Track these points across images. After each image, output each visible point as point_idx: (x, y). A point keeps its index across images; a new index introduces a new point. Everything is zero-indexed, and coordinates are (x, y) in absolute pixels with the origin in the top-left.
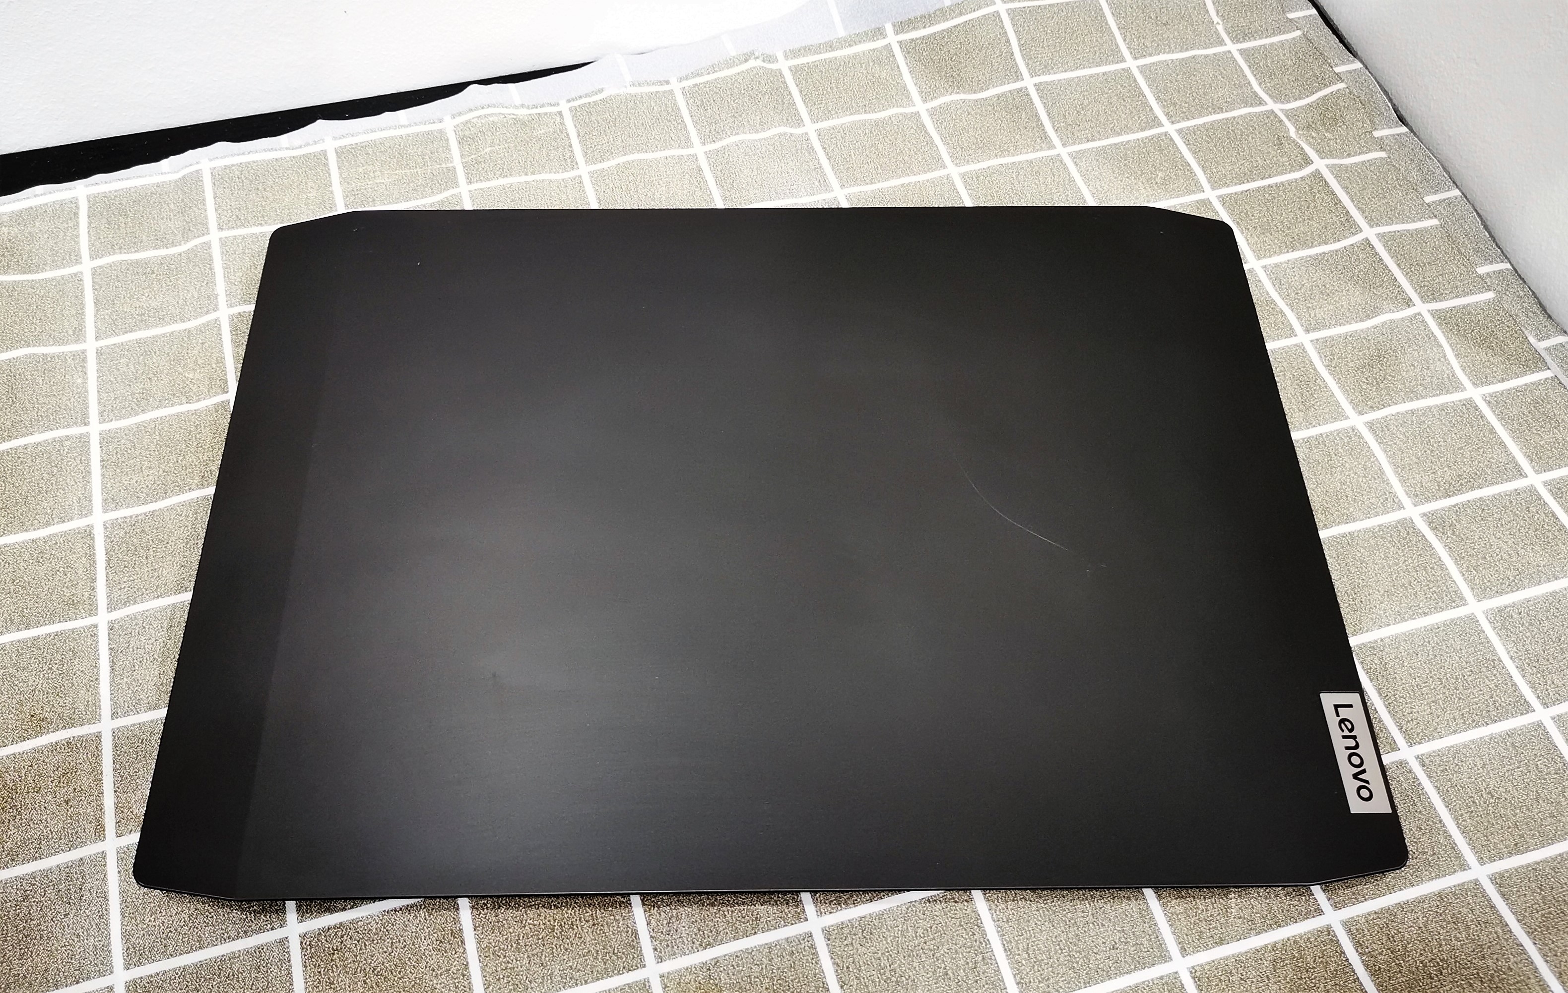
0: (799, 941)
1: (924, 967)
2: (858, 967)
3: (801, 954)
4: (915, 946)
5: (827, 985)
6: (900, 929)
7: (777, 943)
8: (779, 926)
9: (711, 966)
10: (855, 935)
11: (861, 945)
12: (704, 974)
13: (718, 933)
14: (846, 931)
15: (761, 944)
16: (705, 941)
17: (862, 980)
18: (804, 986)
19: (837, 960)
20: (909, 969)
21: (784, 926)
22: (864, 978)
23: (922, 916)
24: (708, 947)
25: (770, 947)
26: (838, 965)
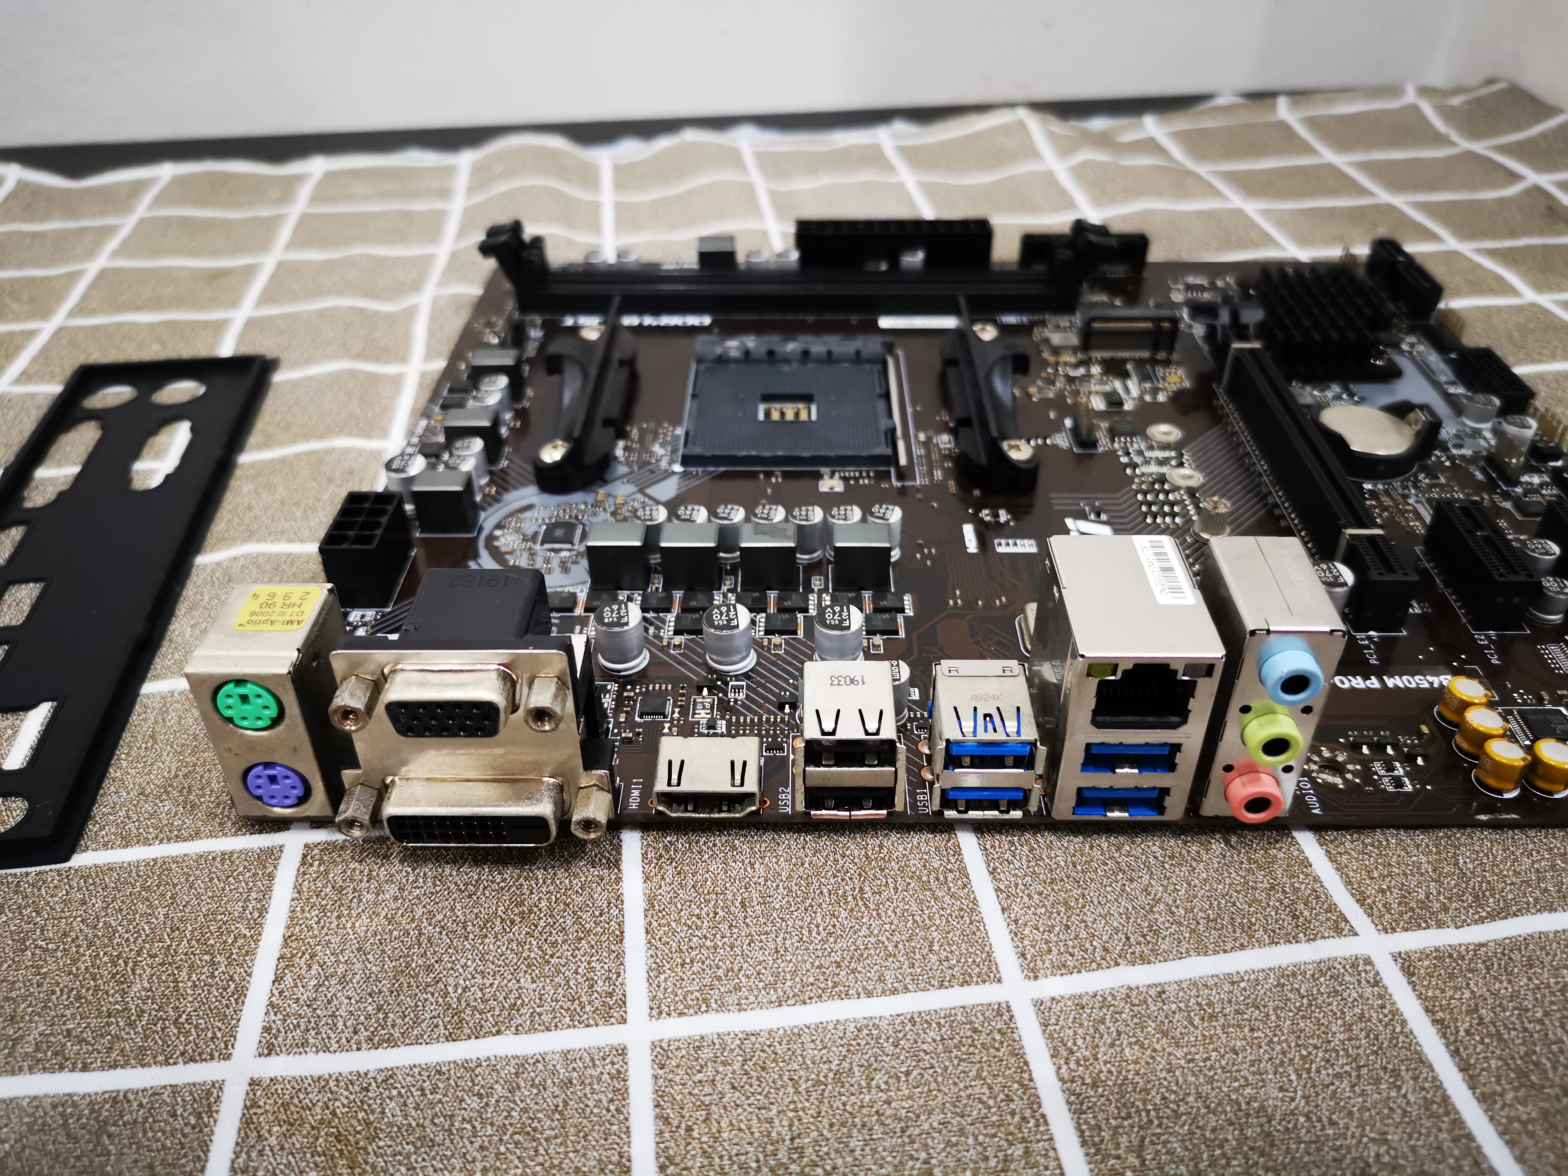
0: (592, 1060)
1: (874, 1151)
2: (714, 1130)
3: (588, 1088)
4: (862, 1107)
5: (629, 1161)
6: (834, 1067)
7: (541, 1059)
8: (556, 1026)
9: (374, 1084)
10: (725, 1064)
11: (734, 1088)
12: (352, 1097)
13: (416, 1022)
14: (706, 1054)
15: (503, 1055)
16: (383, 1032)
17: (717, 1160)
18: (571, 1155)
19: (669, 1111)
20: (837, 1151)
21: (569, 1027)
22: (721, 1157)
23: (889, 1049)
24: (385, 1045)
25: (522, 1064)
26: (666, 1120)
